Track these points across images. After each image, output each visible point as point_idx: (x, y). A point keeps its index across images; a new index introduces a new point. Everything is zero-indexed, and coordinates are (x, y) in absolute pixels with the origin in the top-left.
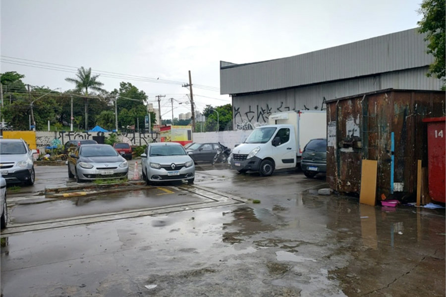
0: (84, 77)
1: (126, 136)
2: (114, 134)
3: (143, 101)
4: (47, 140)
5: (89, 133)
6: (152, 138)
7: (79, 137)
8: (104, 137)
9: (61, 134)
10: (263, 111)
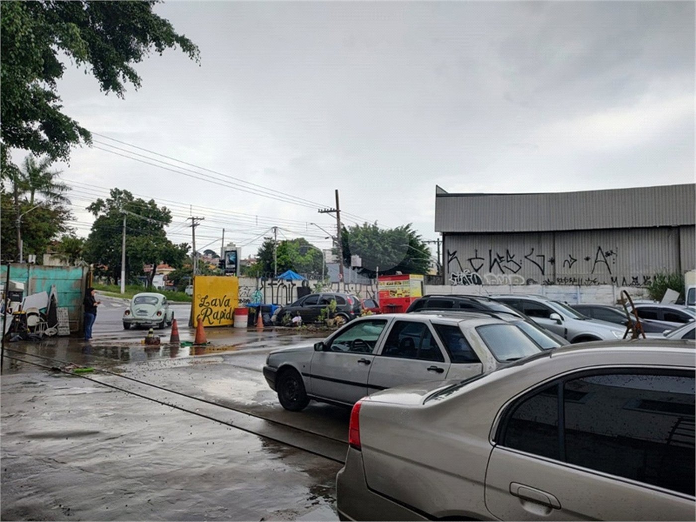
4: (247, 292)
7: (283, 287)
8: (309, 288)
9: (263, 283)
10: (500, 258)
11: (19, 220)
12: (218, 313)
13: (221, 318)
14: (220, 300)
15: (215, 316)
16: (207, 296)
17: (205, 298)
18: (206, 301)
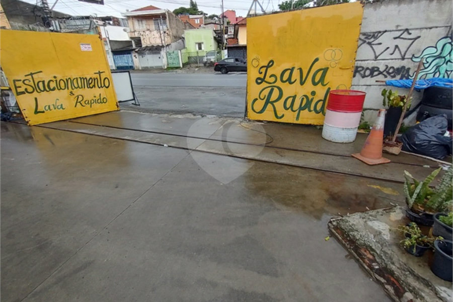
4: (404, 45)
12: (294, 97)
13: (301, 108)
14: (301, 69)
15: (288, 105)
16: (271, 63)
17: (268, 67)
18: (270, 71)
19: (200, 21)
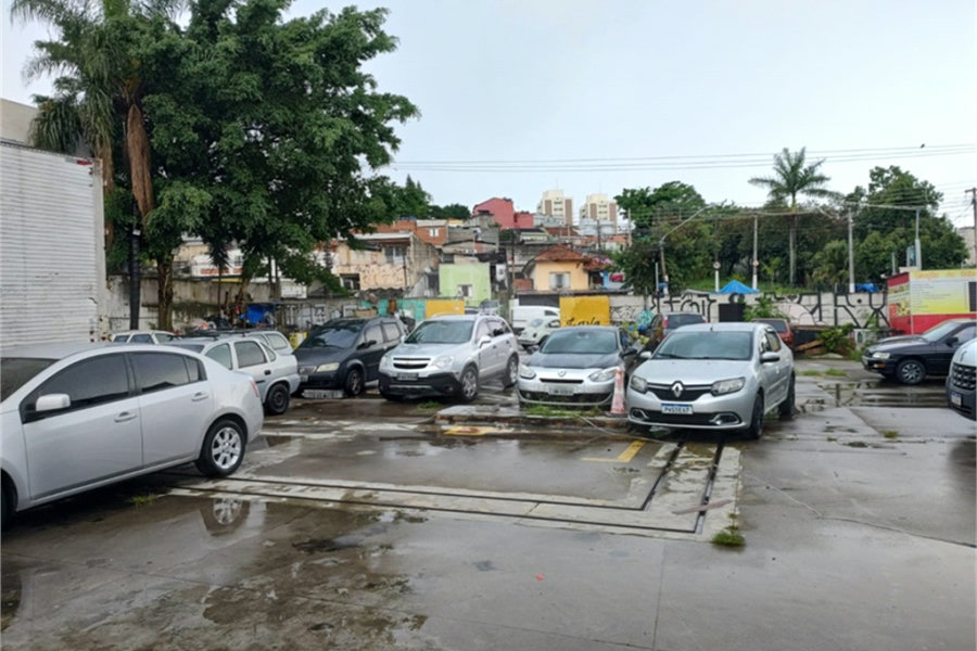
0: (788, 168)
1: (799, 302)
2: (768, 297)
3: (929, 207)
4: (630, 312)
5: (712, 297)
6: (871, 305)
7: (691, 305)
8: (744, 304)
9: (656, 301)
11: (661, 242)
17: (572, 321)
19: (439, 232)
